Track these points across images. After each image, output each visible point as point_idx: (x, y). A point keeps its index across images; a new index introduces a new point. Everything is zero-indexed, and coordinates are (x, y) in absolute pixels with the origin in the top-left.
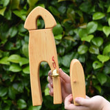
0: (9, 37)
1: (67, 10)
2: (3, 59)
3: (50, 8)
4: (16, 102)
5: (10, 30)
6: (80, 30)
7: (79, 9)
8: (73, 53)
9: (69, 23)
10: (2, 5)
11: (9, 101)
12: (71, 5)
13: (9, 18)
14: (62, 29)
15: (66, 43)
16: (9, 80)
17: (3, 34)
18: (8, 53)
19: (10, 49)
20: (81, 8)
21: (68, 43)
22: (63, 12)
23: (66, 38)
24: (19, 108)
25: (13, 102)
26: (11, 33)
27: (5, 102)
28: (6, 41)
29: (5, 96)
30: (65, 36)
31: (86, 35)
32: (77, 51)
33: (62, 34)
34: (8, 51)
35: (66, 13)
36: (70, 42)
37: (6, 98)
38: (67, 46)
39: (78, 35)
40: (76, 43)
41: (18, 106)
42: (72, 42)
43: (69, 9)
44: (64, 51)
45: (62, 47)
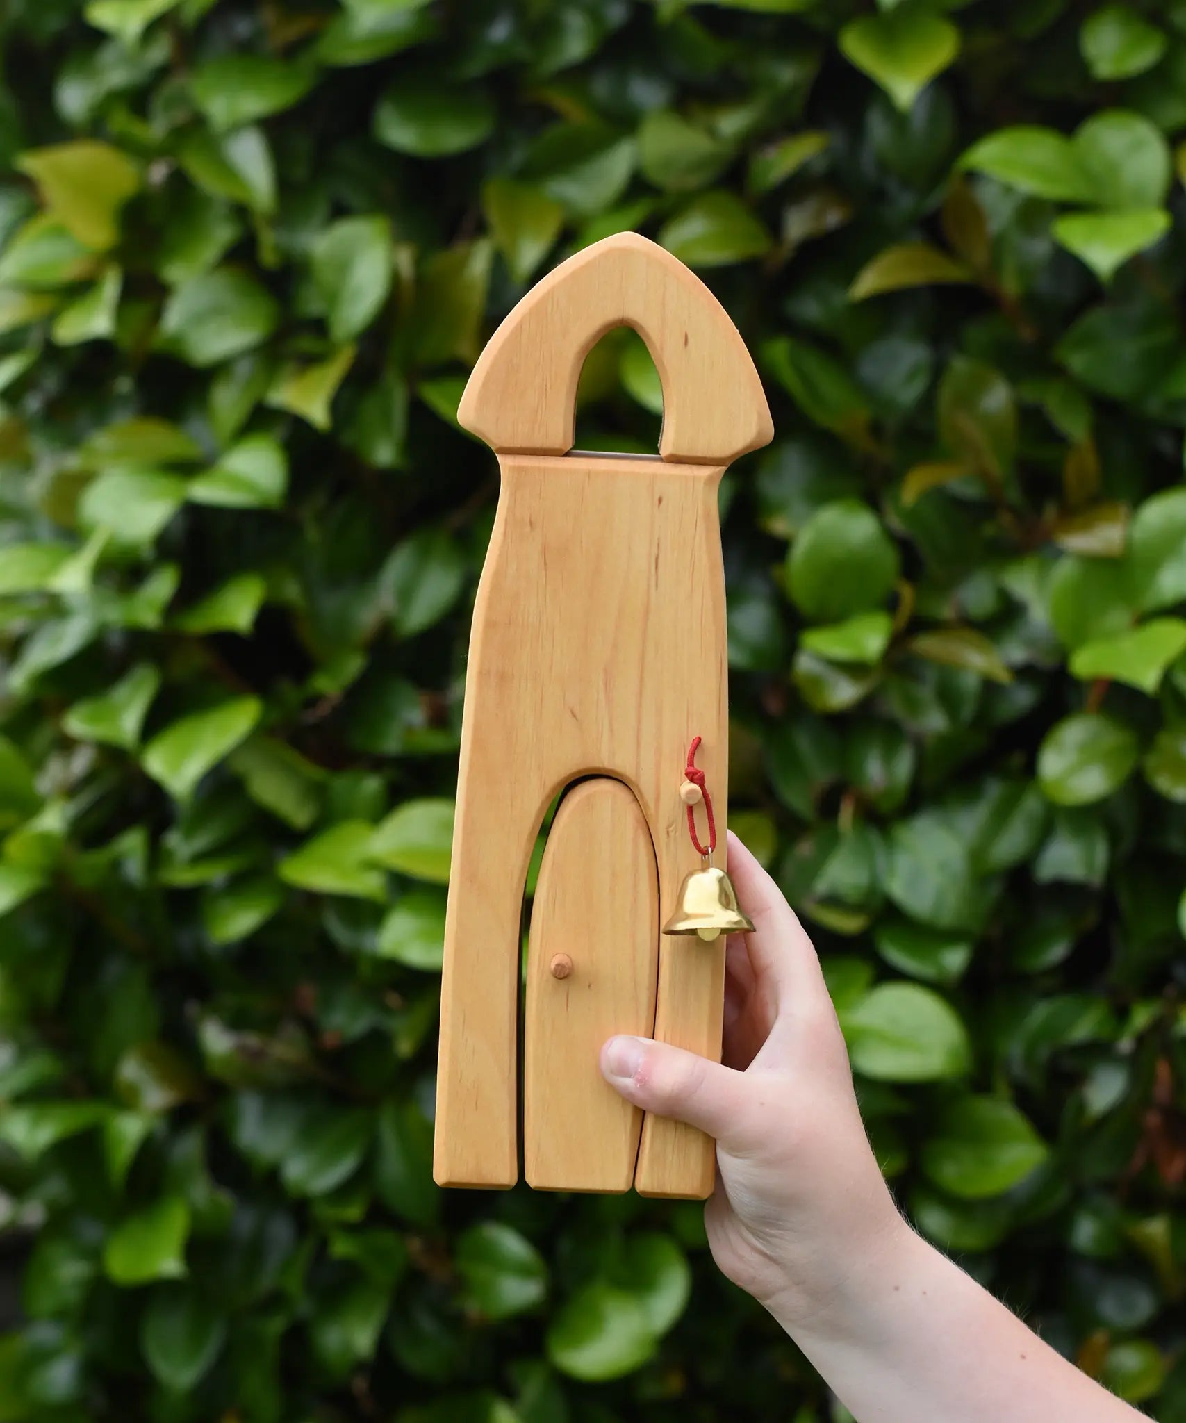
0: (386, 630)
1: (938, 371)
2: (323, 847)
3: (779, 350)
4: (450, 1252)
5: (398, 565)
6: (1065, 571)
7: (1058, 371)
8: (994, 790)
9: (956, 504)
10: (320, 327)
11: (386, 1239)
12: (977, 333)
13: (384, 453)
14: (889, 559)
15: (926, 692)
16: (378, 1040)
17: (330, 603)
18: (372, 785)
19: (392, 743)
20: (1077, 361)
21: (948, 697)
22: (907, 394)
23: (927, 645)
24: (473, 1307)
25: (415, 1245)
26: (406, 595)
27: (342, 1247)
28: (353, 666)
29: (342, 1192)
30: (919, 625)
31: (1118, 617)
32: (1030, 769)
33: (891, 604)
34: (377, 763)
35: (928, 401)
36: (970, 682)
37: (354, 1212)
38: (934, 721)
39: (1040, 614)
40: (1023, 698)
41: (459, 1285)
42: (990, 687)
43: (960, 366)
44: (904, 766)
45: (892, 733)
